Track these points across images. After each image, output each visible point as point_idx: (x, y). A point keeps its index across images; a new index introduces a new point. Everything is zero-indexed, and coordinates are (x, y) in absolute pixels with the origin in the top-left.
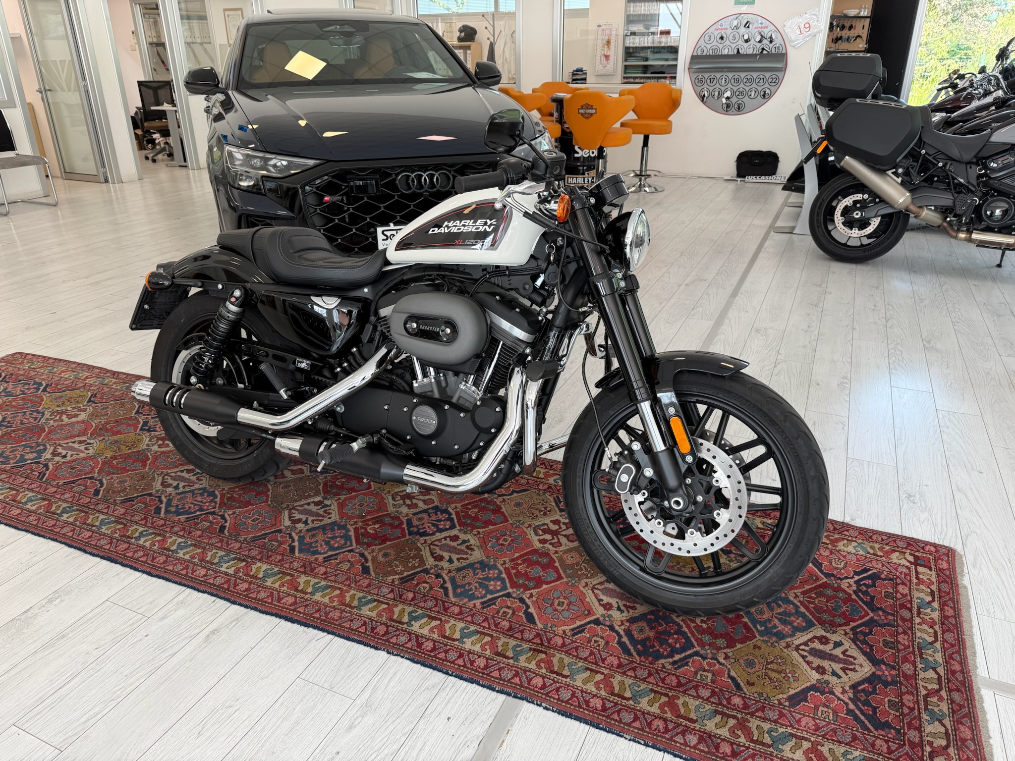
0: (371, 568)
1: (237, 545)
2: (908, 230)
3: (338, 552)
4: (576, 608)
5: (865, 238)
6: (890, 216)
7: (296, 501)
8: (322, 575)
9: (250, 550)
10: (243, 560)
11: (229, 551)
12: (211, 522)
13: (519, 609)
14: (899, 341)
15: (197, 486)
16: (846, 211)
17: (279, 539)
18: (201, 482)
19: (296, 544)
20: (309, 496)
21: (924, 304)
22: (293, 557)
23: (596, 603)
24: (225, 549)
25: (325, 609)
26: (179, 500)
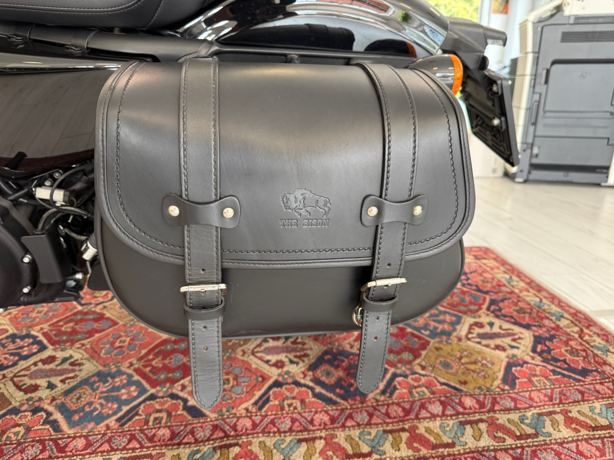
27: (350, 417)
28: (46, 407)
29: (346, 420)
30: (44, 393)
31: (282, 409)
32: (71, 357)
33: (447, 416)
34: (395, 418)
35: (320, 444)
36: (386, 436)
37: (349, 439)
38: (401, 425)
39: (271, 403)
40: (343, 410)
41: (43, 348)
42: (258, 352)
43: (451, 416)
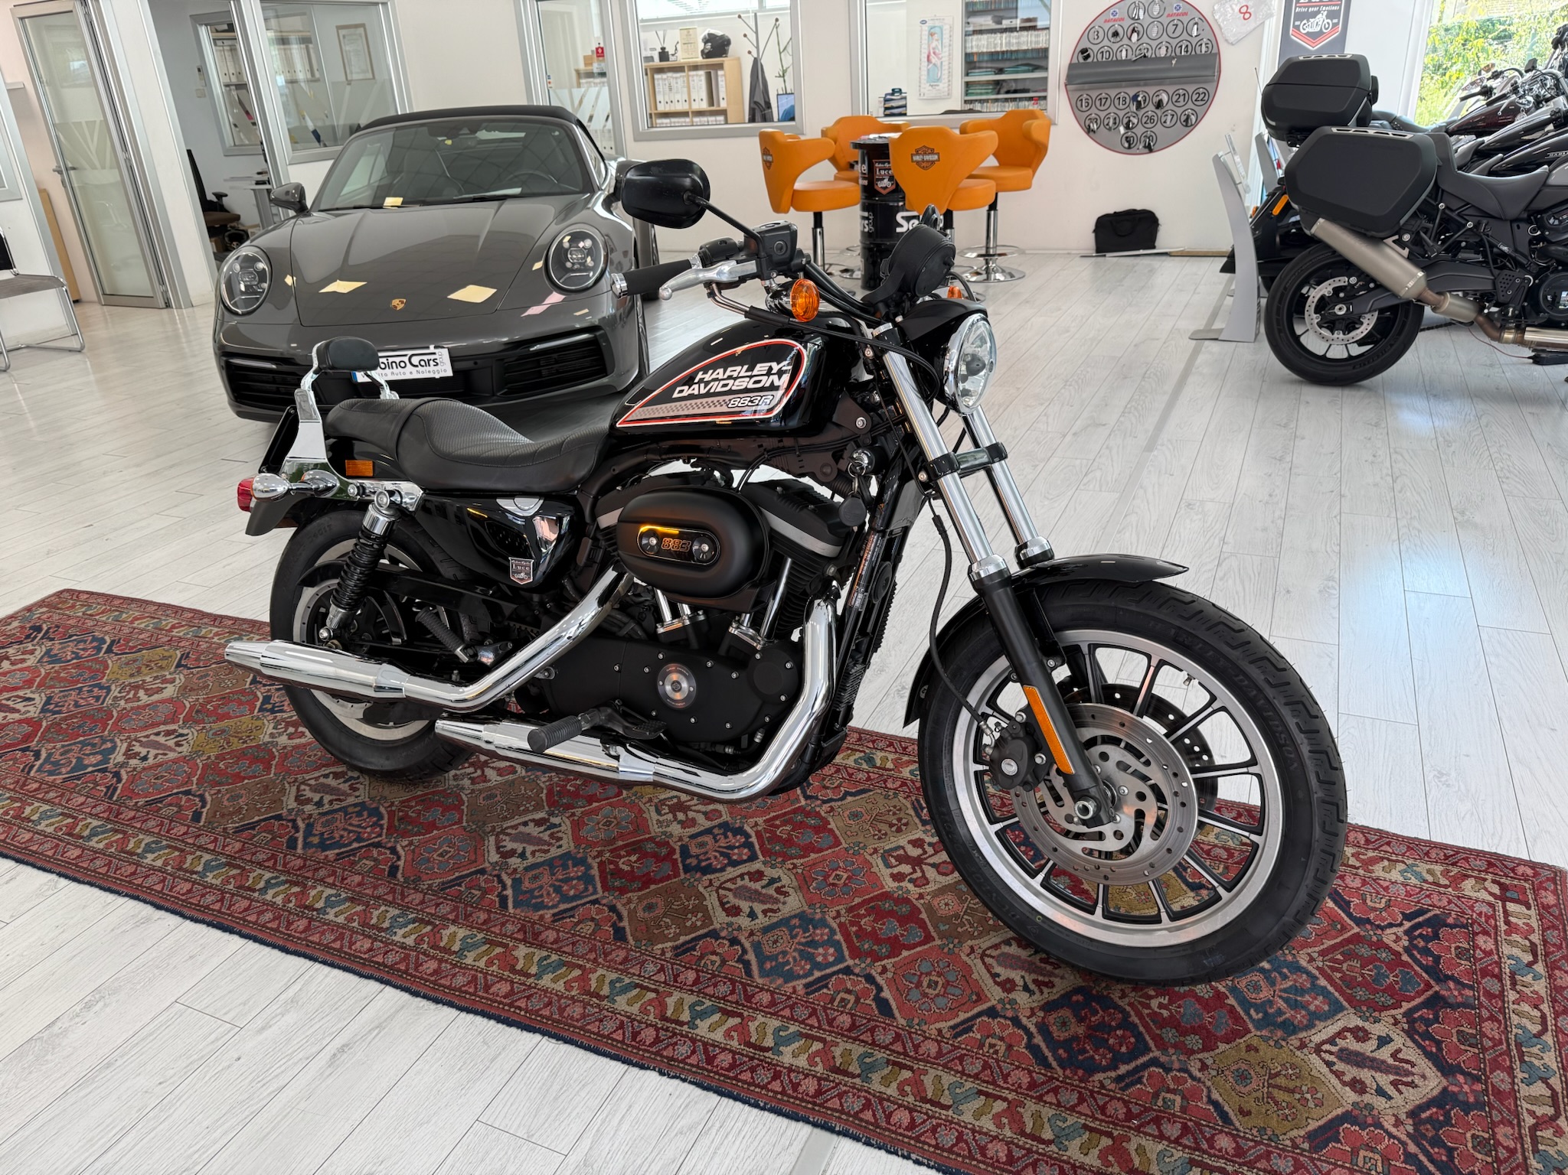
0: (628, 930)
1: (418, 897)
2: (1423, 330)
3: (574, 904)
4: (958, 992)
5: (1356, 345)
6: (1394, 309)
7: (505, 819)
8: (552, 943)
9: (437, 905)
10: (428, 923)
11: (405, 908)
12: (375, 860)
13: (865, 993)
14: (1415, 513)
15: (351, 800)
16: (1322, 305)
17: (483, 884)
18: (357, 793)
19: (509, 892)
20: (527, 811)
21: (1452, 449)
22: (504, 915)
23: (990, 981)
24: (399, 905)
25: (559, 1001)
26: (324, 825)
27: (1055, 1091)
28: (743, 940)
29: (1048, 1092)
30: (743, 921)
31: (981, 1046)
32: (779, 879)
33: (1180, 1144)
34: (1110, 1116)
35: (999, 1106)
36: (1082, 1131)
37: (1037, 1116)
38: (1110, 1128)
39: (971, 1034)
40: (1052, 1078)
41: (753, 858)
42: (990, 956)
43: (1185, 1147)
